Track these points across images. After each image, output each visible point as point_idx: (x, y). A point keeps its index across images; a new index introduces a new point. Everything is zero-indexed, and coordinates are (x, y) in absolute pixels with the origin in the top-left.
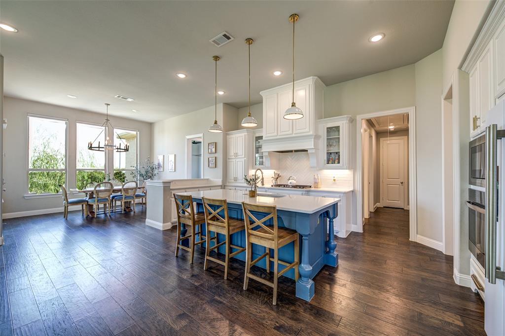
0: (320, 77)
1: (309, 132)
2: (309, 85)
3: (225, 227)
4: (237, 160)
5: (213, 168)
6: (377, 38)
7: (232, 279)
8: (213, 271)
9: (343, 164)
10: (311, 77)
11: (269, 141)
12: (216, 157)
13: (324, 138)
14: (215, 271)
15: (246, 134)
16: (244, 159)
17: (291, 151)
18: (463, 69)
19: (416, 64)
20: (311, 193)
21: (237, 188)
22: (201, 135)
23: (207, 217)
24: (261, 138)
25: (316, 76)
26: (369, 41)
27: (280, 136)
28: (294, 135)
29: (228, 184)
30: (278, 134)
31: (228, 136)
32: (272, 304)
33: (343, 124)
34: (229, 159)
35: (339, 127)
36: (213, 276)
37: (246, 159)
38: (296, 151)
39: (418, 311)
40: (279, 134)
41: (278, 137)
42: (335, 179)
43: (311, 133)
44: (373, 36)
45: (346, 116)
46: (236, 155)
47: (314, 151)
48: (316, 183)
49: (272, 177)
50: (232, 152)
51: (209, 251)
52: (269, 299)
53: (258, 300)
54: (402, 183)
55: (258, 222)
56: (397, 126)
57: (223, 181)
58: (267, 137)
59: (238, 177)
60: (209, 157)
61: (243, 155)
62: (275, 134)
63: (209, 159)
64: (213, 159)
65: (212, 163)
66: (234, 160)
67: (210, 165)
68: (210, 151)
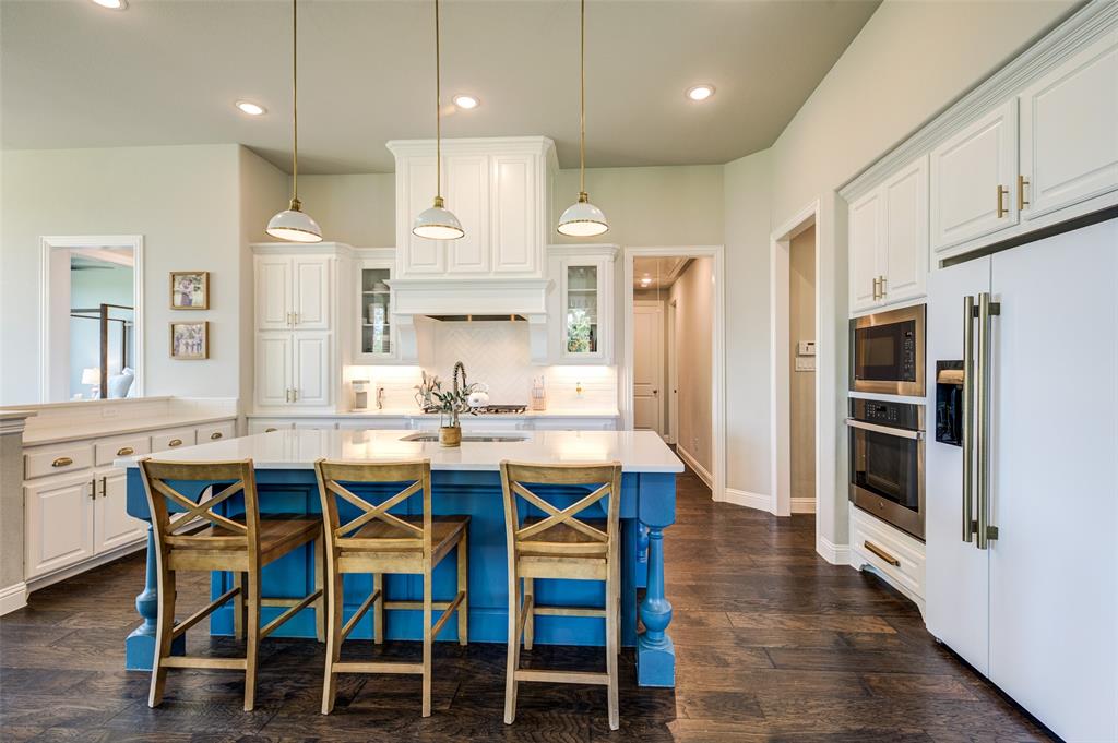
0: (556, 143)
1: (534, 272)
2: (535, 156)
3: (420, 550)
4: (298, 336)
5: (199, 358)
6: (700, 94)
7: (446, 708)
8: (360, 706)
9: (603, 354)
10: (541, 138)
11: (411, 286)
12: (207, 323)
13: (561, 289)
14: (367, 705)
15: (334, 256)
16: (327, 333)
17: (464, 318)
18: (841, 193)
19: (726, 165)
20: (538, 424)
21: (298, 423)
22: (135, 241)
23: (333, 527)
24: (385, 273)
25: (551, 138)
26: (685, 93)
27: (451, 273)
28: (492, 277)
29: (257, 412)
30: (445, 269)
31: (256, 257)
32: (609, 730)
33: (604, 262)
34: (261, 330)
35: (595, 267)
36: (376, 723)
37: (332, 332)
38: (476, 318)
39: (834, 629)
40: (449, 271)
41: (446, 277)
42: (580, 386)
43: (538, 275)
44: (696, 87)
45: (611, 245)
46: (295, 319)
47: (543, 320)
48: (539, 399)
49: (417, 387)
50: (275, 310)
51: (340, 643)
52: (591, 721)
53: (566, 735)
54: (655, 392)
55: (556, 515)
56: (655, 280)
57: (240, 403)
58: (406, 273)
59: (302, 388)
60: (174, 321)
61: (320, 321)
62: (438, 267)
63: (173, 326)
64: (194, 327)
65: (190, 342)
66: (287, 336)
67: (182, 349)
68: (178, 299)
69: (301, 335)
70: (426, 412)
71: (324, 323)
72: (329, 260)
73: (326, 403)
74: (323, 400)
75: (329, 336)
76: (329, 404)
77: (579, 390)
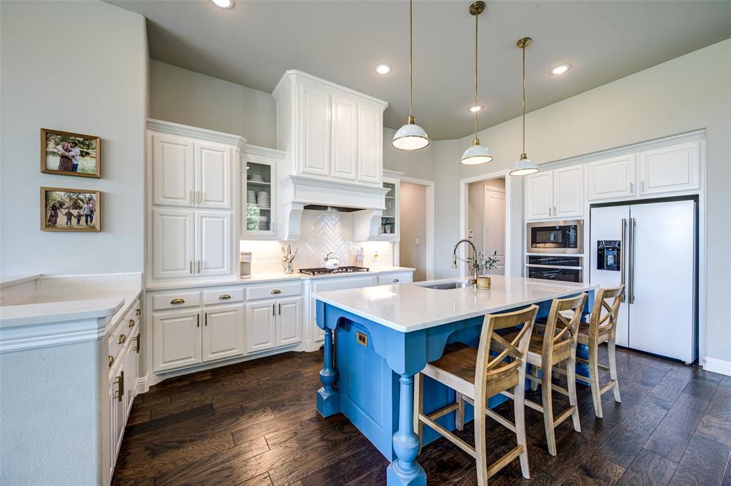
1: (379, 183)
11: (306, 182)
12: (101, 193)
16: (230, 212)
17: (325, 208)
27: (333, 177)
28: (357, 183)
30: (330, 173)
35: (394, 185)
37: (234, 212)
40: (332, 174)
41: (331, 179)
42: (377, 254)
46: (197, 199)
50: (176, 187)
58: (303, 172)
59: (204, 260)
60: (48, 186)
61: (223, 201)
62: (325, 171)
63: (46, 192)
64: (81, 196)
65: (75, 212)
66: (189, 212)
67: (62, 219)
68: (54, 162)
69: (203, 212)
70: (301, 272)
71: (226, 203)
72: (231, 150)
73: (229, 272)
74: (226, 269)
75: (231, 215)
76: (232, 273)
77: (376, 256)
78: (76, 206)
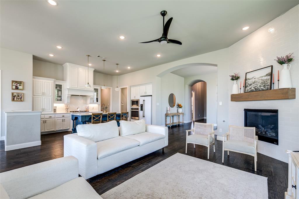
4: (44, 97)
9: (98, 102)
16: (51, 97)
18: (130, 86)
19: (113, 76)
24: (61, 86)
27: (79, 88)
28: (85, 89)
34: (35, 96)
35: (98, 89)
37: (52, 97)
38: (80, 96)
58: (70, 87)
59: (45, 108)
60: (13, 92)
61: (50, 94)
62: (77, 87)
63: (13, 93)
65: (18, 97)
66: (42, 97)
67: (15, 99)
68: (14, 87)
69: (45, 97)
70: (70, 112)
72: (52, 82)
73: (51, 111)
77: (93, 108)
78: (18, 96)
